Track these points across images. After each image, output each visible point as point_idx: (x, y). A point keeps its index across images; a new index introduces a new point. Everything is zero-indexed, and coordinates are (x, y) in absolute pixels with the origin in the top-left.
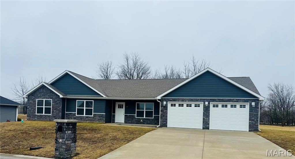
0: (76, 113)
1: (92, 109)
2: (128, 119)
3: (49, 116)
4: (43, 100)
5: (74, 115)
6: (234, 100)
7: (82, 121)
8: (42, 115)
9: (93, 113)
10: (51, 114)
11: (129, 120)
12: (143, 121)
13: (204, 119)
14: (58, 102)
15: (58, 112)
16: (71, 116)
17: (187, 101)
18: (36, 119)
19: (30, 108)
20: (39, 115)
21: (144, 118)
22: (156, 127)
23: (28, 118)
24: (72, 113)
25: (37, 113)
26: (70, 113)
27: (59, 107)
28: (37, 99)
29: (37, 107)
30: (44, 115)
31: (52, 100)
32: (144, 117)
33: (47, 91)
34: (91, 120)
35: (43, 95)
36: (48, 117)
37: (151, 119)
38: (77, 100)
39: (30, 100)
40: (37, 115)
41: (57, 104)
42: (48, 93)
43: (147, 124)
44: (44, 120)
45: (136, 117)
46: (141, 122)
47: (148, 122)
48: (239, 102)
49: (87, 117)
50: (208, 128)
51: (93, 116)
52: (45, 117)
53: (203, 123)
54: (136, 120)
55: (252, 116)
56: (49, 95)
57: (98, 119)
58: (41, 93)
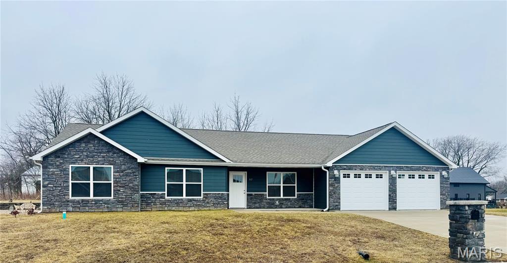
0: (166, 192)
1: (201, 184)
2: (253, 201)
3: (107, 202)
4: (89, 167)
5: (161, 198)
6: (424, 168)
7: (181, 209)
8: (88, 201)
9: (202, 192)
10: (112, 197)
11: (255, 203)
12: (280, 204)
13: (389, 195)
14: (129, 171)
15: (129, 192)
16: (154, 200)
17: (367, 169)
18: (71, 209)
19: (49, 185)
20: (78, 201)
21: (282, 199)
22: (323, 211)
23: (46, 207)
24: (155, 194)
25: (72, 196)
26: (151, 194)
27: (131, 181)
28: (71, 166)
29: (71, 182)
30: (92, 200)
31: (112, 166)
32: (280, 196)
33: (100, 148)
34: (199, 205)
35: (87, 156)
36: (103, 205)
37: (293, 199)
38: (166, 168)
39: (50, 167)
40: (73, 201)
41: (127, 175)
42: (101, 153)
43: (286, 208)
44: (93, 211)
45: (267, 197)
46: (276, 206)
47: (287, 205)
48: (429, 171)
49: (190, 200)
50: (395, 209)
51: (202, 197)
52: (95, 204)
53: (389, 201)
54: (268, 202)
55: (443, 190)
56: (103, 157)
57: (214, 204)
58: (82, 152)
